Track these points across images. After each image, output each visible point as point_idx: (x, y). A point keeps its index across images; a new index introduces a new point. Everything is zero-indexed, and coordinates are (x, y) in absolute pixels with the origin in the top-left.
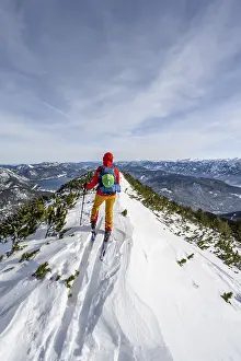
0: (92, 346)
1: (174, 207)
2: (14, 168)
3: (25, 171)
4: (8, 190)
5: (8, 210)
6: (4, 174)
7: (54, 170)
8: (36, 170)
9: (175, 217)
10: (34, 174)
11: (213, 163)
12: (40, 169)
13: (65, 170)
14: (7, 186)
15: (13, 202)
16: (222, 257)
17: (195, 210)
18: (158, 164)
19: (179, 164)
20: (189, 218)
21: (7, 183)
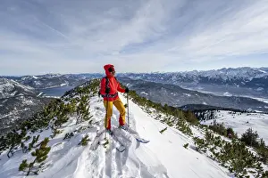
0: (127, 170)
1: (150, 104)
2: (19, 79)
3: (30, 82)
4: (14, 98)
5: (13, 115)
6: (8, 84)
7: (57, 80)
8: (41, 80)
9: (152, 109)
10: (38, 83)
11: (173, 74)
12: (44, 79)
13: (67, 80)
14: (12, 95)
15: (19, 108)
16: (180, 130)
17: (163, 105)
18: (138, 75)
19: (152, 75)
20: (160, 109)
21: (13, 92)
